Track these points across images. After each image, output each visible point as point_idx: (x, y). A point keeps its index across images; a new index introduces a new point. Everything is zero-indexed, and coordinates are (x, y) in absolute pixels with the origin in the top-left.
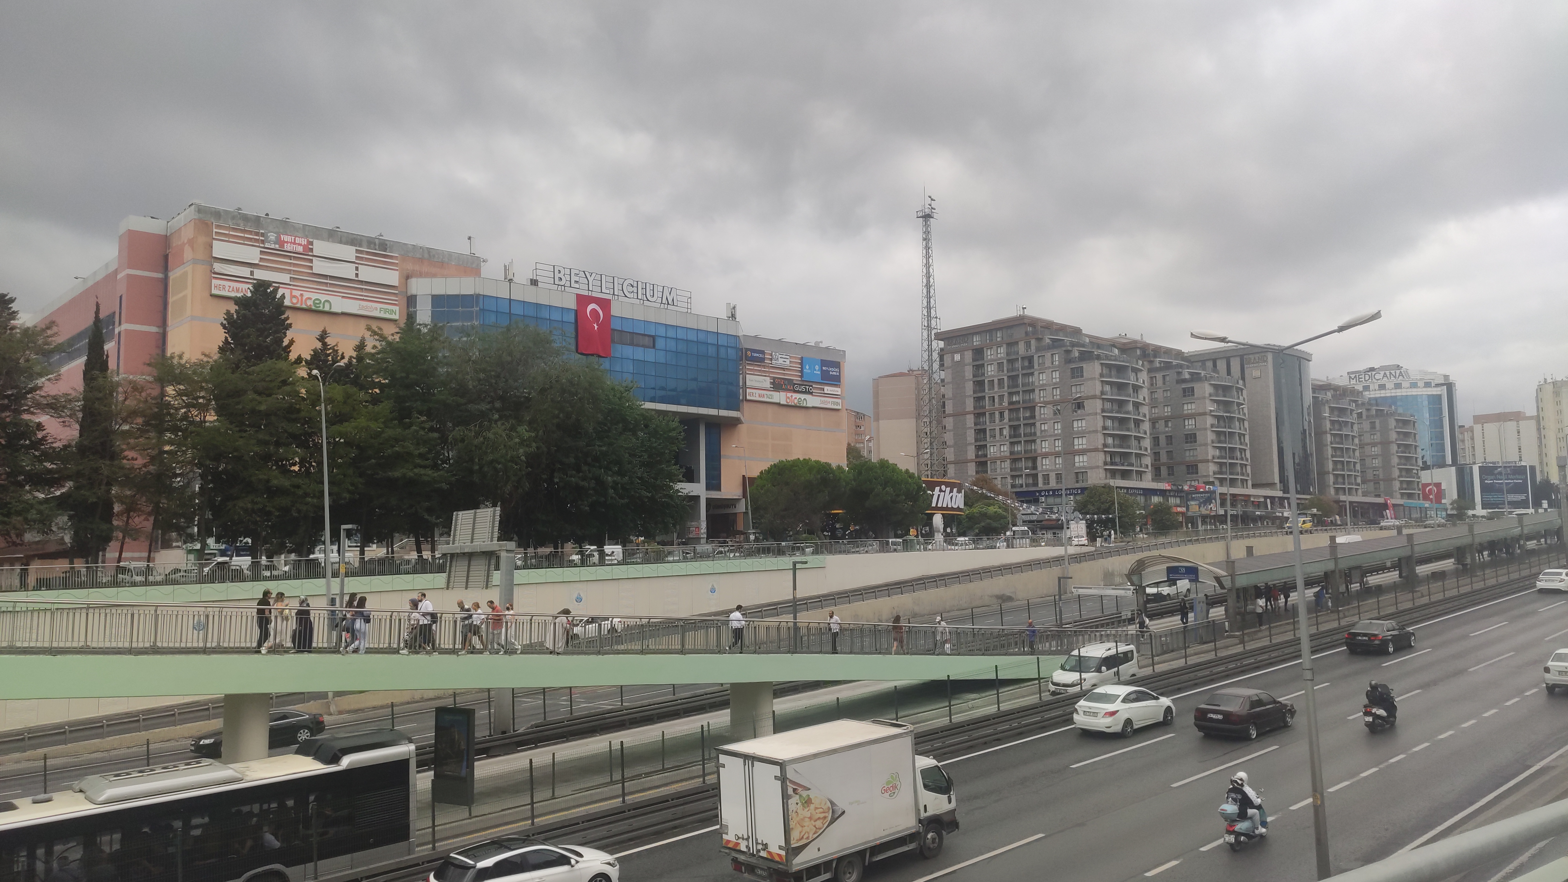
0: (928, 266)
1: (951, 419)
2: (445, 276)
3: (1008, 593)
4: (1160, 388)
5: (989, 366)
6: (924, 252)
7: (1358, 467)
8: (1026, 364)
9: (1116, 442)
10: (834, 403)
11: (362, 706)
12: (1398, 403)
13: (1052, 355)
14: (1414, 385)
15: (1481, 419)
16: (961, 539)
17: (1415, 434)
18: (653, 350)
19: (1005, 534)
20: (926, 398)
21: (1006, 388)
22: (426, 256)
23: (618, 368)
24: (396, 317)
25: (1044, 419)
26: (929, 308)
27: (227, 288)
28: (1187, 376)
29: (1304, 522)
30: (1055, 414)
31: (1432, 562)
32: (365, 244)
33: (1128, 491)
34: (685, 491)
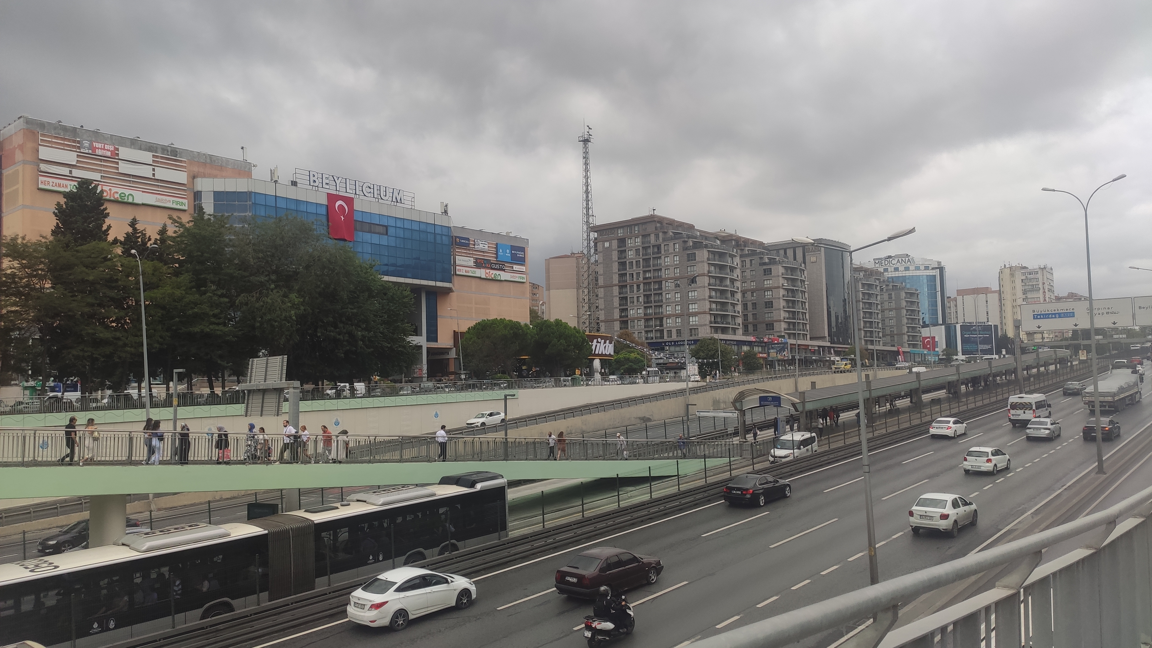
0: (587, 177)
1: (602, 290)
2: (225, 177)
3: (647, 416)
4: (748, 269)
5: (630, 252)
6: (584, 167)
7: (880, 325)
8: (656, 250)
9: (718, 307)
10: (520, 277)
11: (175, 505)
12: (907, 281)
13: (674, 244)
14: (917, 268)
15: (961, 292)
16: (611, 377)
17: (918, 303)
18: (386, 236)
19: (641, 373)
20: (586, 275)
21: (641, 267)
22: (208, 161)
23: (360, 250)
24: (186, 208)
25: (668, 290)
26: (588, 209)
27: (51, 184)
28: (767, 261)
29: (846, 364)
30: (676, 287)
31: (931, 392)
32: (159, 150)
33: (726, 342)
34: (414, 343)
